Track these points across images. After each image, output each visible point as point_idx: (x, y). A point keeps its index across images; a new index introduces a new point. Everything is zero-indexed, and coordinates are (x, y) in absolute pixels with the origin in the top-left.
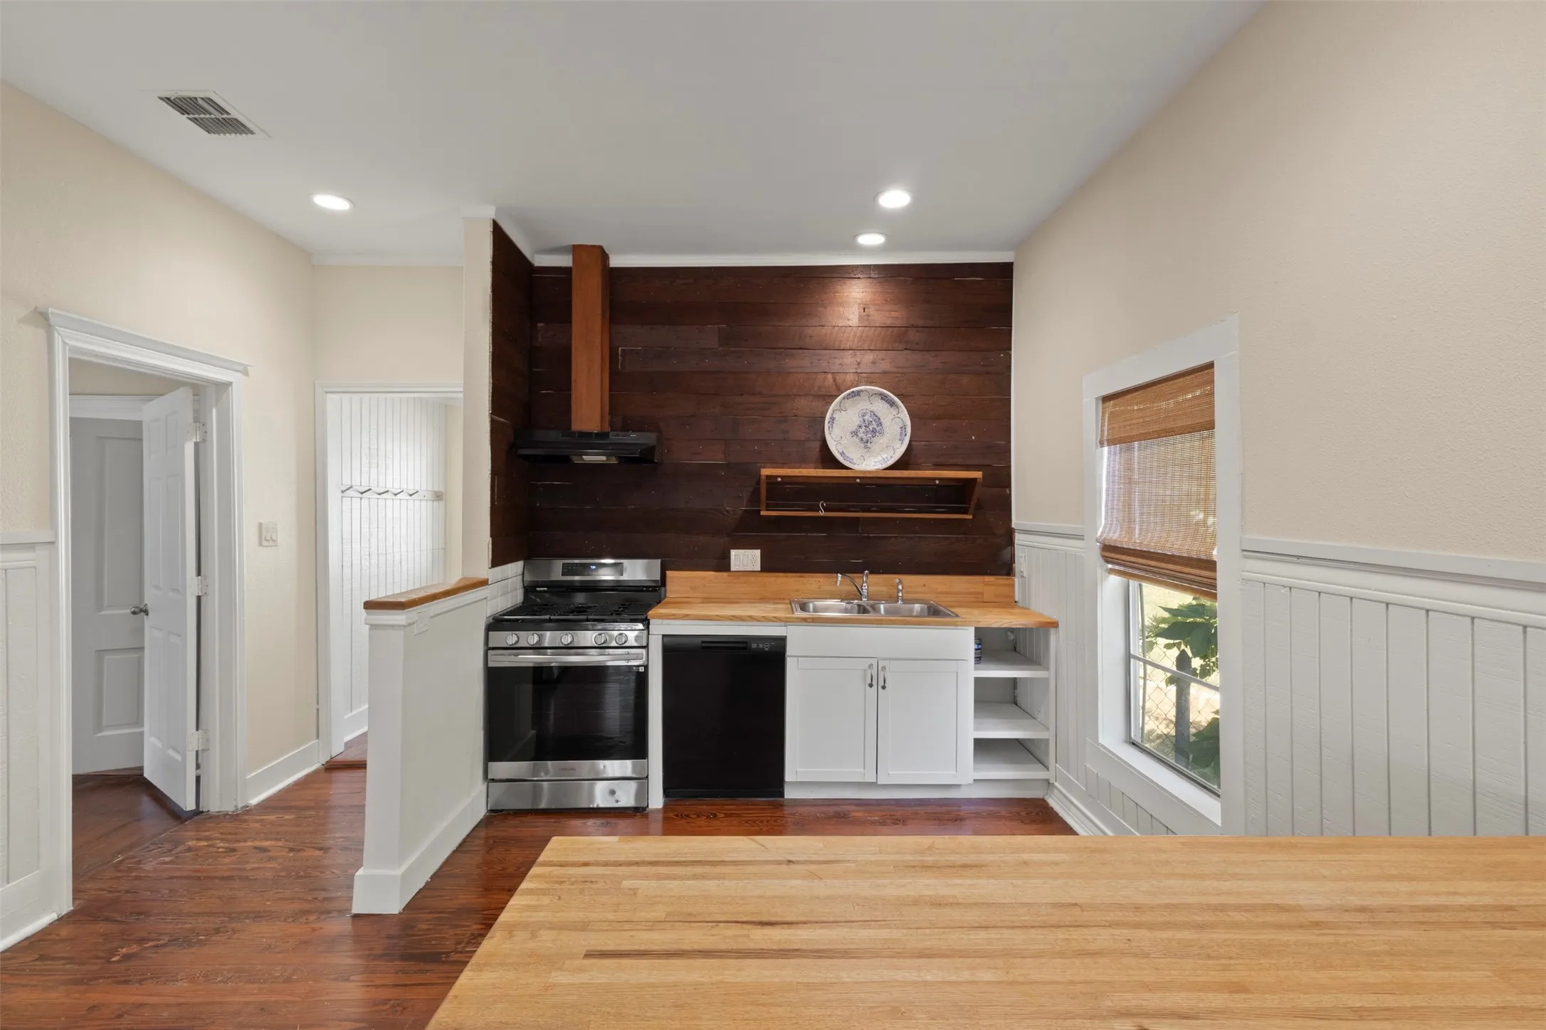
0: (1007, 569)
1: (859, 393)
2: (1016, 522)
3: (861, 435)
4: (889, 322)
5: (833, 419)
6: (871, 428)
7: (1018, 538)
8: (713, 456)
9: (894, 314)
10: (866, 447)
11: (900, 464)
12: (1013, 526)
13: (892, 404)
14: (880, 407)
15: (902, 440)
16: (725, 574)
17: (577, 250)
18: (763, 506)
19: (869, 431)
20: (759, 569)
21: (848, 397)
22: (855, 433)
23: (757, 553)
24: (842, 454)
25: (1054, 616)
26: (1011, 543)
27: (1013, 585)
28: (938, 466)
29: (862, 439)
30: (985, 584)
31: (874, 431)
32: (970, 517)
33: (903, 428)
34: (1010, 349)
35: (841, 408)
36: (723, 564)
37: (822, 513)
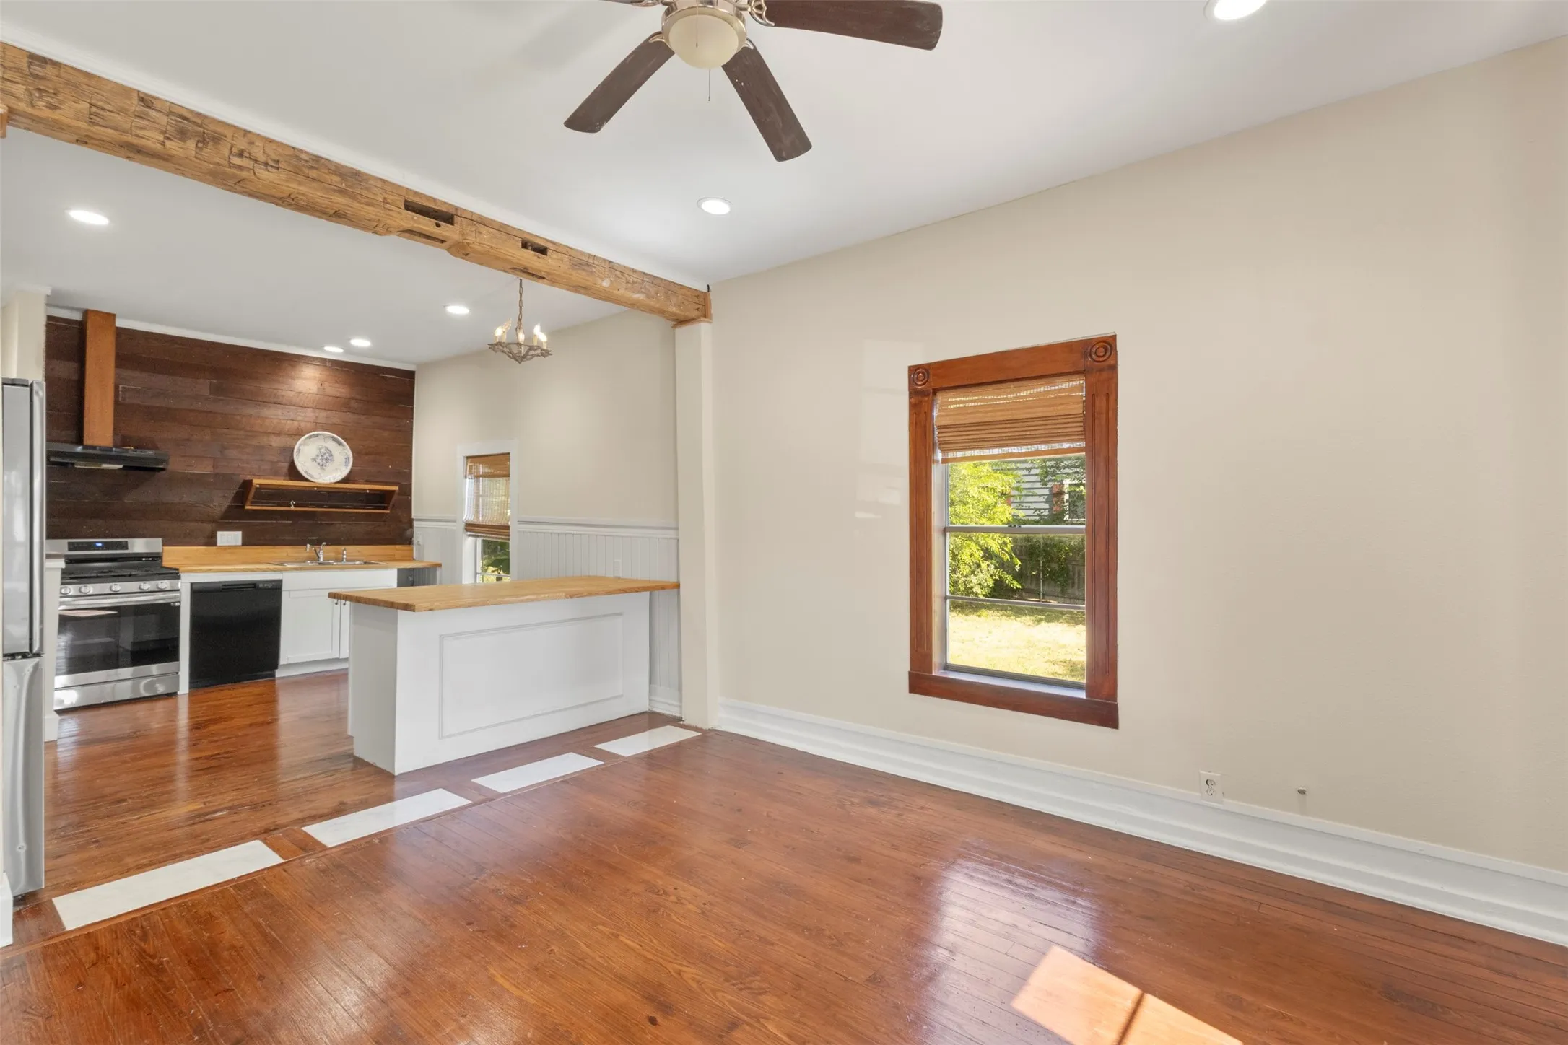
0: (409, 541)
1: (317, 436)
2: (413, 516)
3: (318, 461)
4: (338, 394)
5: (299, 450)
6: (325, 457)
7: (416, 524)
8: (205, 468)
9: (343, 390)
10: (321, 469)
11: (346, 480)
12: (413, 517)
13: (340, 444)
14: (332, 445)
15: (346, 466)
16: (215, 547)
17: (86, 313)
18: (248, 503)
19: (325, 459)
20: (240, 544)
21: (310, 437)
22: (314, 460)
23: (239, 534)
24: (306, 472)
25: (439, 562)
26: (411, 526)
27: (412, 550)
28: (368, 482)
29: (319, 464)
30: (397, 550)
31: (327, 459)
32: (388, 512)
33: (347, 459)
34: (413, 419)
35: (304, 444)
36: (211, 541)
37: (293, 508)
